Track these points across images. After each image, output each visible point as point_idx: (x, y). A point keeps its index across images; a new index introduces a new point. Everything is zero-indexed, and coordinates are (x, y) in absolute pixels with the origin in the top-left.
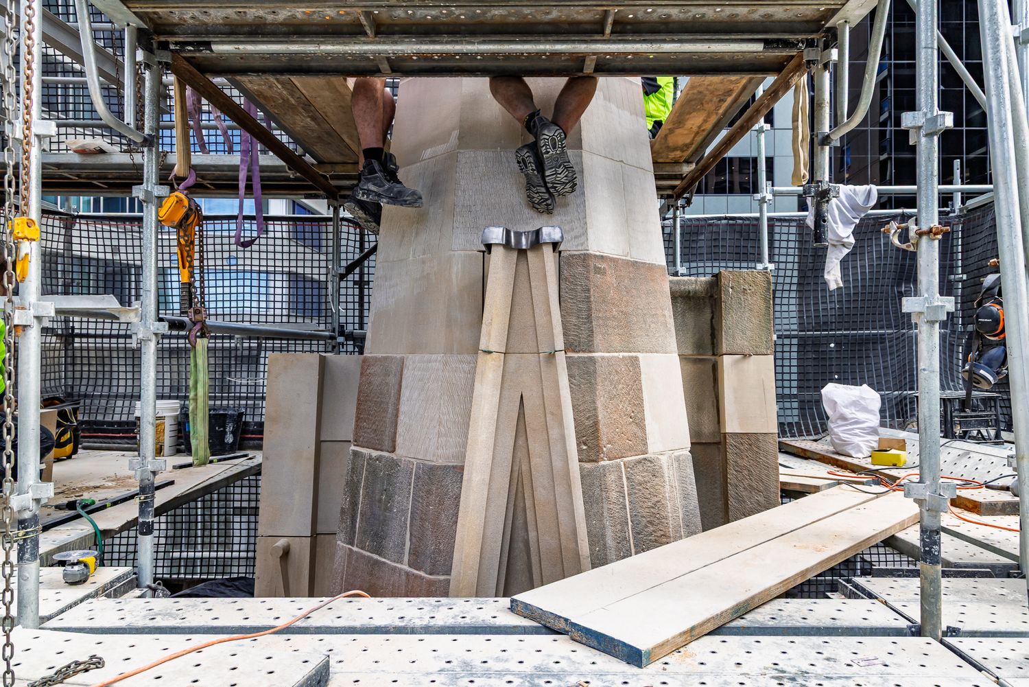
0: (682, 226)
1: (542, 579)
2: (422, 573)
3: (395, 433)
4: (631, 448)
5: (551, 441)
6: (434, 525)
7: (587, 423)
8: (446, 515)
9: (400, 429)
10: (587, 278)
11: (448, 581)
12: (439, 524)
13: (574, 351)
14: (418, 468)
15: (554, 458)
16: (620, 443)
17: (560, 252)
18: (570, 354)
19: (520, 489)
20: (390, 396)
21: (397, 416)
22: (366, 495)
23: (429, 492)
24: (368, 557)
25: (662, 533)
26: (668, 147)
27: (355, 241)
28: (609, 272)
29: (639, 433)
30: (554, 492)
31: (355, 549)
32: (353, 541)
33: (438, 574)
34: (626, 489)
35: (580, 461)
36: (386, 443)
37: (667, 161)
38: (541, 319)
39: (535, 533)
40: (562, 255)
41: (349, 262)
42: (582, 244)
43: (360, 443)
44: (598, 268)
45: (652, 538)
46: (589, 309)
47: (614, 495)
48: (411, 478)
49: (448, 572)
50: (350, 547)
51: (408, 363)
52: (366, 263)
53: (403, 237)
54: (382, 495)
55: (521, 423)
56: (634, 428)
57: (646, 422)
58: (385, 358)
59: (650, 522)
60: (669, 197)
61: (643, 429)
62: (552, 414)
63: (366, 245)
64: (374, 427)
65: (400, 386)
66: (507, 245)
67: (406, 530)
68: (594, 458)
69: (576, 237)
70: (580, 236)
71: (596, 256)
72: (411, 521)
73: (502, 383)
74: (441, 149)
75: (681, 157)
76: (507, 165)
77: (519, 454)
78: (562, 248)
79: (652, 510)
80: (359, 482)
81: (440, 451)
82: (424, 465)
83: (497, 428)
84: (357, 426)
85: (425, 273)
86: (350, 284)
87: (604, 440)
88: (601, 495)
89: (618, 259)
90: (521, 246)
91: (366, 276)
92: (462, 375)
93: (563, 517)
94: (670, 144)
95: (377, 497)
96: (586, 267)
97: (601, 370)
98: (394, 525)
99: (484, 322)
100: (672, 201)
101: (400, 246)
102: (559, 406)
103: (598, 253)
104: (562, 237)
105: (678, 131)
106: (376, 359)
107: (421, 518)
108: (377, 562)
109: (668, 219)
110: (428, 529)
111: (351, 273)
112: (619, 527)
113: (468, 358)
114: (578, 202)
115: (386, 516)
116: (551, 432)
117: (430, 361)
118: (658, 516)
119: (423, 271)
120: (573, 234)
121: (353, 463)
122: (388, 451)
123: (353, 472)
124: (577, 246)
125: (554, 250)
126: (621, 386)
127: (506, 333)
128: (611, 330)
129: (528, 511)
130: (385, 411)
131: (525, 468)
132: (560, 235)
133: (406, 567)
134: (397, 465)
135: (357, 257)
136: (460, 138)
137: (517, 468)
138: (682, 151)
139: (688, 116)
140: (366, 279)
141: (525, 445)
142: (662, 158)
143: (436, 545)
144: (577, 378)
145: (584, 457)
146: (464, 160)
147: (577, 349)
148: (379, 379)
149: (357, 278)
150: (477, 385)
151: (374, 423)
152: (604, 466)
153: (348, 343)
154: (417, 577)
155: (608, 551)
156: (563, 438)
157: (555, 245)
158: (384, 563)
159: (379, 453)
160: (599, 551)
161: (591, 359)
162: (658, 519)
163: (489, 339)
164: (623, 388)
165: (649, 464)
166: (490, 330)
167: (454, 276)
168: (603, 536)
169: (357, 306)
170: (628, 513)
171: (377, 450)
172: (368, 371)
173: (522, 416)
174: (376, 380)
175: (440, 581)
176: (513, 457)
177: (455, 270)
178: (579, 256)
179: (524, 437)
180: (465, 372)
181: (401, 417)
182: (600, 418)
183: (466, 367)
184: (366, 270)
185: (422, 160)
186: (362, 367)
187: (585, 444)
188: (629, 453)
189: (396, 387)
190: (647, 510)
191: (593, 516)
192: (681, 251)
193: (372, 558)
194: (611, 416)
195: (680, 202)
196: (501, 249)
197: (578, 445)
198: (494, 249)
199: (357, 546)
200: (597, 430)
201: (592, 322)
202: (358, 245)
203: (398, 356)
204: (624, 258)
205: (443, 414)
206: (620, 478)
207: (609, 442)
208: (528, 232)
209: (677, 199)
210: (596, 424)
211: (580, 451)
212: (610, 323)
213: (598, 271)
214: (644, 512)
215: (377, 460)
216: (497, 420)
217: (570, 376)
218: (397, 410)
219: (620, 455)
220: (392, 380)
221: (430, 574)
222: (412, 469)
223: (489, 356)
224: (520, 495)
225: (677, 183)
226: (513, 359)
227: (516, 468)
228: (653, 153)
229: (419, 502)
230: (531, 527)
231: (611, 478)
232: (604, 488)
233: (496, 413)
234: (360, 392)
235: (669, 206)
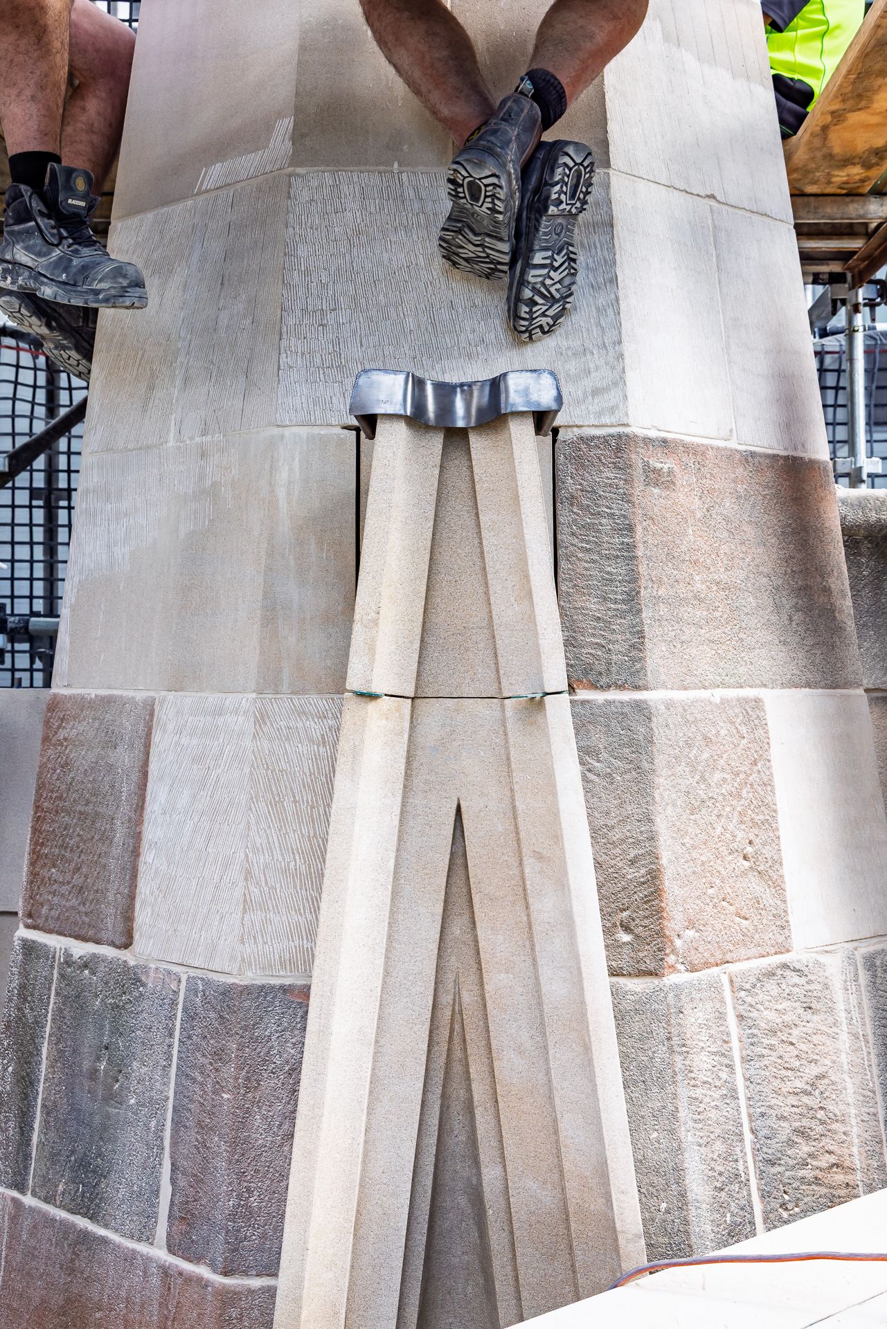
0: (869, 352)
1: (518, 1292)
2: (203, 1271)
3: (132, 897)
4: (746, 939)
5: (536, 928)
6: (234, 1144)
7: (631, 873)
8: (265, 1118)
9: (145, 888)
10: (627, 498)
11: (271, 1292)
12: (246, 1141)
13: (594, 686)
14: (192, 990)
15: (545, 973)
16: (718, 926)
17: (555, 431)
18: (583, 694)
19: (458, 1054)
20: (118, 799)
21: (136, 853)
22: (59, 1057)
23: (219, 1055)
24: (63, 1222)
25: (832, 1159)
26: (830, 156)
27: (35, 387)
28: (682, 479)
29: (768, 898)
30: (547, 1060)
31: (29, 1200)
32: (25, 1180)
33: (245, 1273)
34: (735, 1044)
35: (614, 973)
36: (109, 922)
37: (829, 190)
38: (505, 609)
39: (498, 1171)
40: (560, 437)
41: (21, 441)
42: (612, 410)
43: (40, 922)
44: (654, 470)
45: (807, 1173)
46: (633, 578)
47: (702, 1062)
48: (172, 1018)
49: (272, 1270)
50: (15, 1194)
51: (166, 717)
52: (62, 444)
53: (151, 388)
54: (98, 1059)
55: (458, 881)
56: (755, 886)
57: (786, 870)
58: (107, 701)
59: (801, 1132)
60: (835, 279)
61: (778, 887)
62: (539, 857)
63: (64, 397)
64: (78, 880)
65: (145, 774)
66: (416, 420)
67: (160, 1155)
68: (652, 966)
69: (596, 392)
70: (606, 390)
71: (647, 441)
72: (175, 1132)
73: (408, 776)
74: (248, 163)
75: (863, 181)
76: (416, 206)
77: (453, 962)
78: (559, 421)
79: (806, 1099)
80: (39, 1024)
81: (248, 949)
82: (207, 983)
83: (395, 894)
84: (33, 875)
85: (208, 483)
86: (22, 497)
87: (674, 921)
88: (671, 1065)
89: (707, 447)
90: (454, 420)
91: (63, 477)
92: (304, 749)
93: (570, 1126)
94: (837, 150)
95: (86, 1065)
96: (624, 468)
97: (665, 736)
98: (129, 1143)
99: (357, 617)
100: (841, 291)
101: (144, 411)
102: (557, 838)
103: (653, 434)
104: (559, 399)
105: (855, 118)
106: (83, 704)
107: (199, 1124)
108: (85, 1236)
109: (834, 333)
110: (218, 1154)
111: (24, 469)
112: (719, 1147)
113: (317, 702)
114: (601, 301)
115: (108, 1116)
116: (535, 905)
117: (219, 711)
118: (820, 1114)
119: (202, 478)
120: (588, 384)
121: (24, 974)
122: (113, 944)
123: (23, 997)
124: (600, 414)
125: (539, 429)
126: (718, 776)
127: (417, 645)
128: (689, 632)
129: (478, 1112)
130: (106, 838)
131: (467, 998)
132: (554, 393)
133: (160, 1253)
134: (138, 981)
135: (40, 427)
136: (298, 136)
137: (450, 998)
138: (867, 166)
139: (880, 81)
140: (62, 484)
141: (468, 937)
142: (814, 182)
143: (239, 1197)
144: (604, 755)
145: (624, 963)
146: (305, 195)
147: (604, 680)
148: (91, 757)
149: (39, 481)
150: (341, 782)
151: (78, 869)
152: (677, 988)
153: (18, 646)
154: (189, 1279)
155: (693, 1212)
156: (568, 921)
157: (541, 419)
158: (104, 1241)
159: (90, 948)
160: (668, 1211)
161: (639, 707)
162: (822, 1123)
163: (372, 661)
164: (724, 780)
165: (796, 980)
166: (373, 639)
167: (281, 493)
168: (678, 1170)
169: (39, 553)
170: (744, 1110)
171: (85, 939)
172: (62, 734)
173: (459, 861)
174: (83, 758)
175: (251, 1292)
176: (439, 969)
177: (283, 475)
178: (605, 440)
179: (465, 919)
180: (311, 740)
181: (148, 857)
182: (664, 861)
183: (316, 728)
184: (62, 462)
185: (199, 193)
186: (47, 723)
187: (627, 929)
188: (743, 952)
189: (135, 776)
190: (792, 1100)
191: (650, 1121)
192: (869, 416)
193: (74, 1225)
194: (695, 854)
195: (862, 294)
196: (401, 429)
197: (608, 932)
198: (381, 427)
199: (34, 1194)
200: (657, 893)
201: (639, 611)
202: (41, 396)
203: (140, 696)
204: (722, 444)
205: (256, 851)
206: (721, 1016)
207: (691, 925)
208: (470, 385)
209: (855, 285)
210: (654, 876)
211: (612, 947)
212: (686, 612)
213: (655, 477)
214: (784, 1105)
215: (86, 966)
216: (396, 872)
217: (586, 752)
218: (138, 837)
219: (719, 956)
220: (124, 758)
221: (225, 1274)
222: (176, 993)
223: (372, 706)
224: (457, 1068)
225: (856, 244)
226: (433, 712)
227: (446, 999)
228: (790, 172)
229: (194, 1080)
230: (486, 1153)
231: (695, 1019)
232: (675, 1044)
233: (393, 855)
234: (40, 787)
235: (834, 302)
